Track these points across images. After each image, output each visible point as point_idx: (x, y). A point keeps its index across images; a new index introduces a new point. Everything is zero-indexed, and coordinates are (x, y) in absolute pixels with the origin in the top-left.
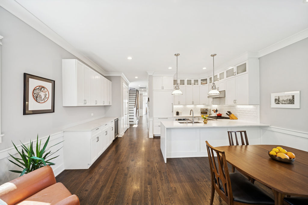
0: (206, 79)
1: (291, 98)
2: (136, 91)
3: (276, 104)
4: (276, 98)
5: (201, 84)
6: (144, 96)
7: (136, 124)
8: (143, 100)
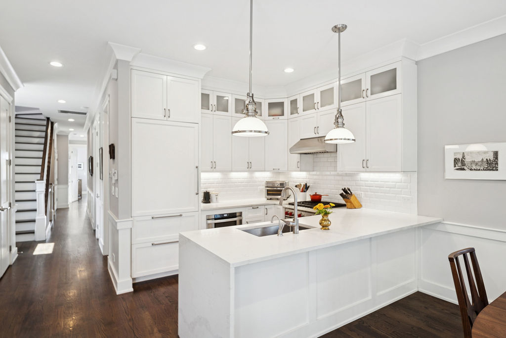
0: (281, 105)
1: (491, 157)
2: (45, 123)
3: (457, 169)
4: (457, 157)
5: (269, 116)
6: (72, 142)
7: (44, 242)
8: (70, 153)
